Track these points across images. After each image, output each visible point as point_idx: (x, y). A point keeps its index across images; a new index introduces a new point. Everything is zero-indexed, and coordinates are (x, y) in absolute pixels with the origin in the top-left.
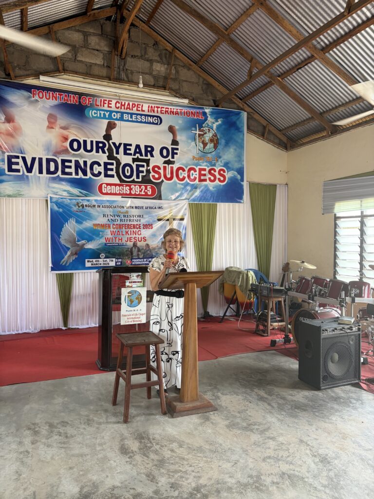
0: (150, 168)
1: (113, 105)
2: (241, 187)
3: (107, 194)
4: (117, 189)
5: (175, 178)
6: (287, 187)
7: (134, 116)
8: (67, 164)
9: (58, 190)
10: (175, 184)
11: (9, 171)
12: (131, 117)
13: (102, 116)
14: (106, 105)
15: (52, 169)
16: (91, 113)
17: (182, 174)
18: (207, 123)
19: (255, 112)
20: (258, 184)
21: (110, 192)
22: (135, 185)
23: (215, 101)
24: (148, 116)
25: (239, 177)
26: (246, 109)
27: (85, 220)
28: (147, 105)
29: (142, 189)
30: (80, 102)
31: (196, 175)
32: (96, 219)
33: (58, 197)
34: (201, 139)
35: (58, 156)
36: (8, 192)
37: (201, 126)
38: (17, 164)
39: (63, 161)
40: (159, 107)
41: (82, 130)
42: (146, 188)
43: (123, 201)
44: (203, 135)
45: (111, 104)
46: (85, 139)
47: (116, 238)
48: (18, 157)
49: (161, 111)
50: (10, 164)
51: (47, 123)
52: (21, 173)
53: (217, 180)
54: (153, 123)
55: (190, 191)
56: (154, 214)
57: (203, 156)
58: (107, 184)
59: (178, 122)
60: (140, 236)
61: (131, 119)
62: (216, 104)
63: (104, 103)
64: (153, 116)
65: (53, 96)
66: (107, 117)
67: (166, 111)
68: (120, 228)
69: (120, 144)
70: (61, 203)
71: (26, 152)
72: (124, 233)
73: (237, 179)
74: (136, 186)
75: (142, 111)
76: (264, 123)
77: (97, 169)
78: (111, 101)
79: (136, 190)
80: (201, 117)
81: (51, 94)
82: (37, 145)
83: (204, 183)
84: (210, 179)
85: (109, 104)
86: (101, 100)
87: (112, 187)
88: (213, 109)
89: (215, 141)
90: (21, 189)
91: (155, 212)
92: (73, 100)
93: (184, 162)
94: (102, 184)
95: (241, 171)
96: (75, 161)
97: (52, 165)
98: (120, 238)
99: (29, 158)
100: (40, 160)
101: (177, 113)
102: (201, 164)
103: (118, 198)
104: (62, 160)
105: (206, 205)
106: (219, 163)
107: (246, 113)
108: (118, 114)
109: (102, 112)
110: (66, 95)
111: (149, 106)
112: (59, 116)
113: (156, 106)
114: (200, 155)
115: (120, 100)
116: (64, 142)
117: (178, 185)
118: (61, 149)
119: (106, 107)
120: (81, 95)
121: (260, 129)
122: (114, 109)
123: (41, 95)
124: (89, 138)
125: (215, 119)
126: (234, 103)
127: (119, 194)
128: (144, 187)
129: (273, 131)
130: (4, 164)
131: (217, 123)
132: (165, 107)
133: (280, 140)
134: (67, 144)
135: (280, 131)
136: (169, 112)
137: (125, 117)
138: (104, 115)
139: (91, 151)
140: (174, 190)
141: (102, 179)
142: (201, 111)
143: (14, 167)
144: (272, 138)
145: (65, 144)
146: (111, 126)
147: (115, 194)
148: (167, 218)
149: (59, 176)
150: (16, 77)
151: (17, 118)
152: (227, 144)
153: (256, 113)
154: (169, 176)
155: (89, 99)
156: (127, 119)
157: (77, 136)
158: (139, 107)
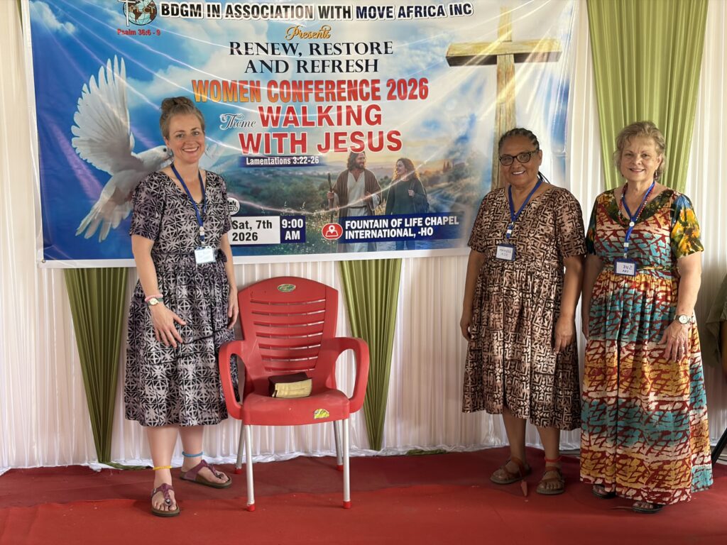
27: (163, 65)
32: (202, 64)
47: (280, 136)
56: (433, 38)
60: (375, 129)
68: (298, 97)
72: (313, 116)
91: (438, 28)
98: (298, 138)
148: (486, 52)
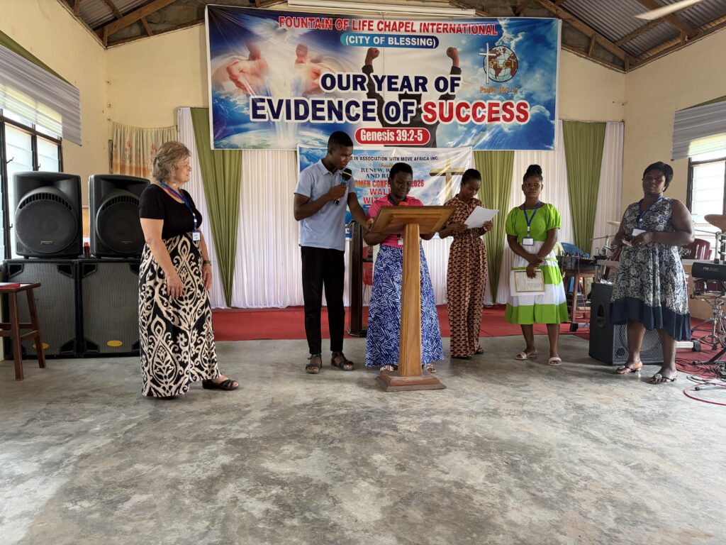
0: (422, 106)
1: (375, 27)
2: (551, 127)
3: (366, 142)
4: (378, 136)
5: (455, 118)
6: (623, 126)
7: (401, 38)
8: (318, 106)
9: (309, 139)
10: (455, 125)
11: (254, 117)
12: (398, 41)
13: (361, 42)
14: (366, 28)
15: (302, 113)
16: (348, 39)
17: (465, 112)
18: (501, 41)
19: (574, 18)
20: (577, 122)
21: (370, 140)
22: (402, 130)
23: (514, 8)
24: (420, 37)
25: (548, 113)
26: (560, 15)
28: (419, 23)
29: (410, 135)
30: (334, 26)
31: (485, 112)
33: (308, 147)
34: (492, 63)
35: (309, 96)
36: (254, 143)
37: (492, 45)
38: (263, 108)
39: (314, 103)
40: (435, 24)
41: (336, 62)
42: (416, 133)
43: (385, 151)
44: (495, 57)
45: (372, 25)
46: (340, 73)
48: (263, 100)
49: (437, 29)
50: (255, 108)
51: (295, 57)
52: (267, 120)
53: (515, 118)
54: (427, 47)
55: (476, 135)
56: (425, 167)
57: (496, 86)
58: (367, 130)
59: (459, 42)
61: (398, 44)
62: (516, 12)
63: (364, 25)
64: (427, 37)
65: (303, 22)
66: (367, 42)
67: (444, 29)
68: (382, 185)
69: (383, 77)
70: (313, 154)
71: (272, 93)
73: (545, 117)
74: (404, 131)
75: (413, 31)
76: (589, 32)
77: (354, 111)
78: (372, 22)
79: (403, 136)
80: (494, 33)
81: (300, 21)
82: (285, 84)
83: (496, 123)
84: (504, 117)
85: (370, 25)
86: (360, 22)
87: (373, 133)
88: (511, 20)
89: (513, 65)
90: (267, 139)
91: (427, 164)
92: (326, 25)
93: (469, 95)
94: (361, 129)
95: (550, 106)
96: (328, 101)
97: (302, 107)
99: (275, 101)
100: (288, 102)
101: (459, 30)
102: (492, 97)
103: (380, 147)
104: (313, 101)
105: (498, 153)
106: (519, 94)
107: (560, 21)
108: (382, 38)
109: (361, 38)
110: (318, 20)
111: (421, 24)
112: (309, 47)
113: (430, 22)
114: (490, 85)
115: (383, 19)
116: (315, 79)
117: (460, 128)
118: (312, 88)
119: (366, 31)
120: (335, 17)
121: (584, 42)
122: (376, 31)
123: (289, 23)
124: (344, 72)
125: (513, 33)
126: (544, 8)
127: (382, 142)
128: (413, 131)
129: (602, 44)
130: (248, 110)
131: (517, 40)
132: (443, 23)
133: (615, 56)
134: (319, 81)
135: (614, 42)
136: (448, 29)
137: (390, 41)
138: (364, 40)
139: (348, 88)
140: (452, 134)
141: (362, 124)
142: (493, 24)
143: (259, 112)
144: (602, 53)
145: (316, 81)
146: (372, 54)
147: (377, 142)
148: (443, 172)
149: (309, 121)
150: (261, 3)
151: (263, 54)
152: (531, 68)
153: (576, 20)
154: (446, 115)
155: (345, 21)
156: (392, 43)
157: (331, 70)
158: (409, 27)
